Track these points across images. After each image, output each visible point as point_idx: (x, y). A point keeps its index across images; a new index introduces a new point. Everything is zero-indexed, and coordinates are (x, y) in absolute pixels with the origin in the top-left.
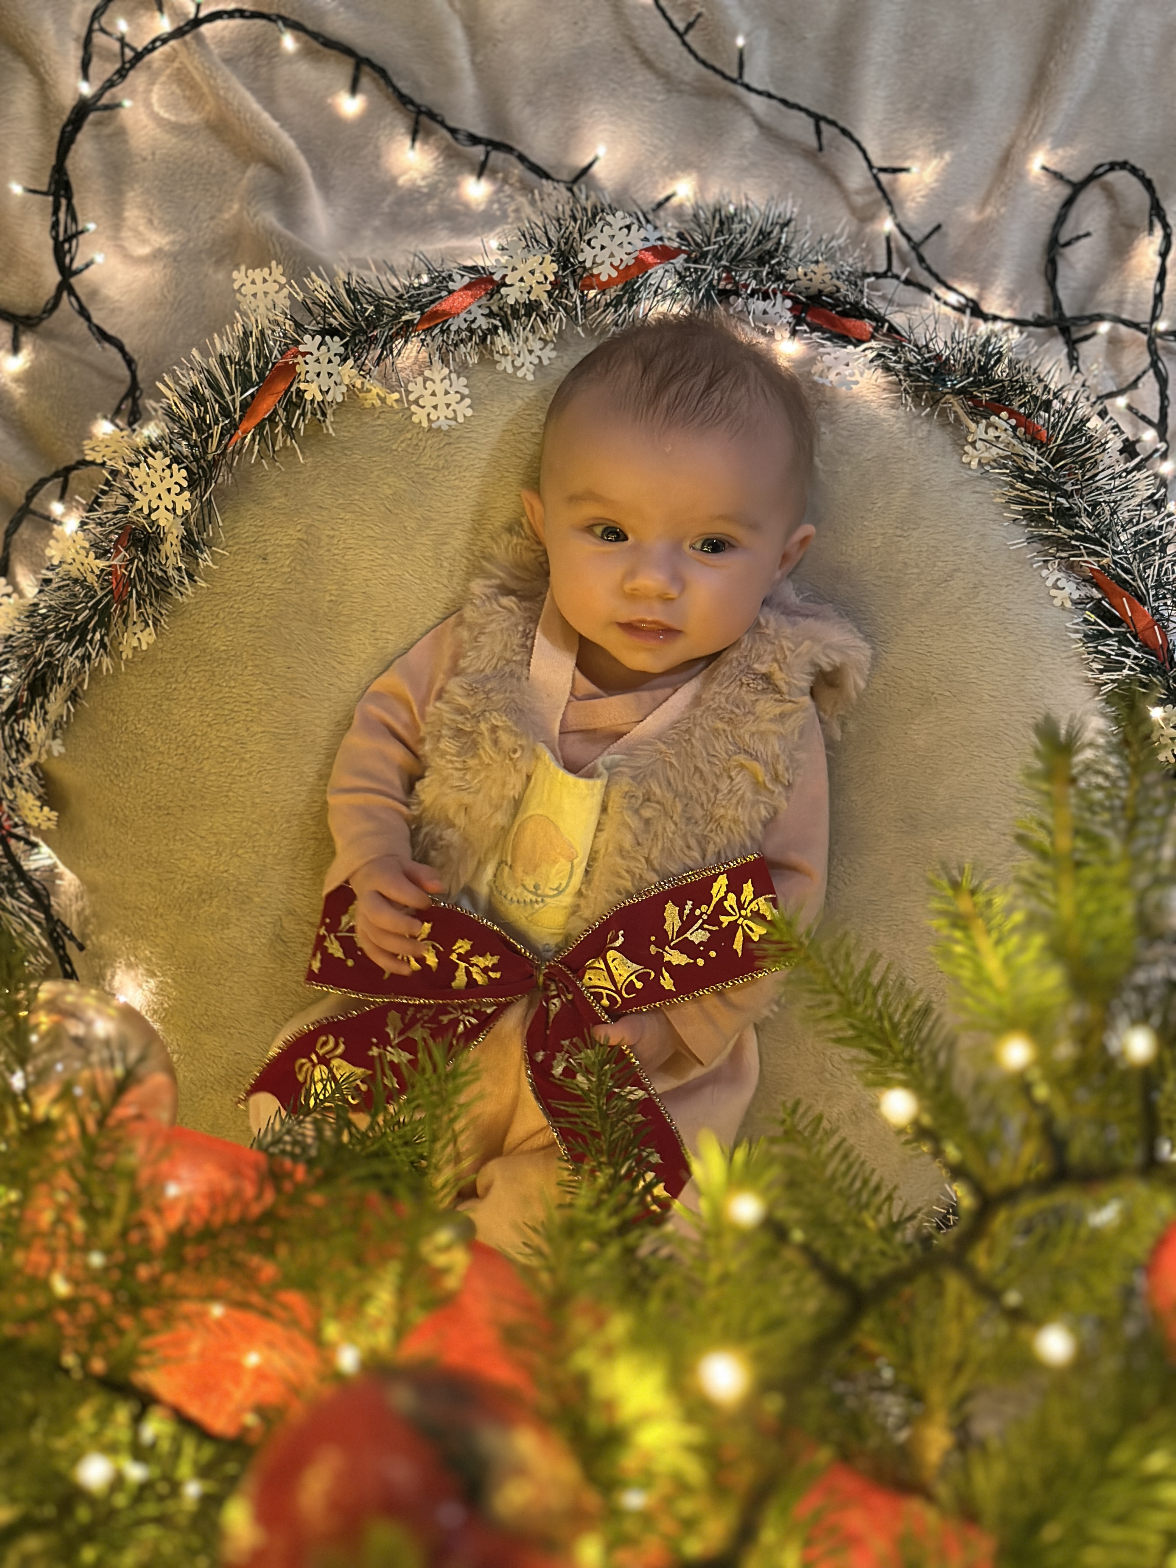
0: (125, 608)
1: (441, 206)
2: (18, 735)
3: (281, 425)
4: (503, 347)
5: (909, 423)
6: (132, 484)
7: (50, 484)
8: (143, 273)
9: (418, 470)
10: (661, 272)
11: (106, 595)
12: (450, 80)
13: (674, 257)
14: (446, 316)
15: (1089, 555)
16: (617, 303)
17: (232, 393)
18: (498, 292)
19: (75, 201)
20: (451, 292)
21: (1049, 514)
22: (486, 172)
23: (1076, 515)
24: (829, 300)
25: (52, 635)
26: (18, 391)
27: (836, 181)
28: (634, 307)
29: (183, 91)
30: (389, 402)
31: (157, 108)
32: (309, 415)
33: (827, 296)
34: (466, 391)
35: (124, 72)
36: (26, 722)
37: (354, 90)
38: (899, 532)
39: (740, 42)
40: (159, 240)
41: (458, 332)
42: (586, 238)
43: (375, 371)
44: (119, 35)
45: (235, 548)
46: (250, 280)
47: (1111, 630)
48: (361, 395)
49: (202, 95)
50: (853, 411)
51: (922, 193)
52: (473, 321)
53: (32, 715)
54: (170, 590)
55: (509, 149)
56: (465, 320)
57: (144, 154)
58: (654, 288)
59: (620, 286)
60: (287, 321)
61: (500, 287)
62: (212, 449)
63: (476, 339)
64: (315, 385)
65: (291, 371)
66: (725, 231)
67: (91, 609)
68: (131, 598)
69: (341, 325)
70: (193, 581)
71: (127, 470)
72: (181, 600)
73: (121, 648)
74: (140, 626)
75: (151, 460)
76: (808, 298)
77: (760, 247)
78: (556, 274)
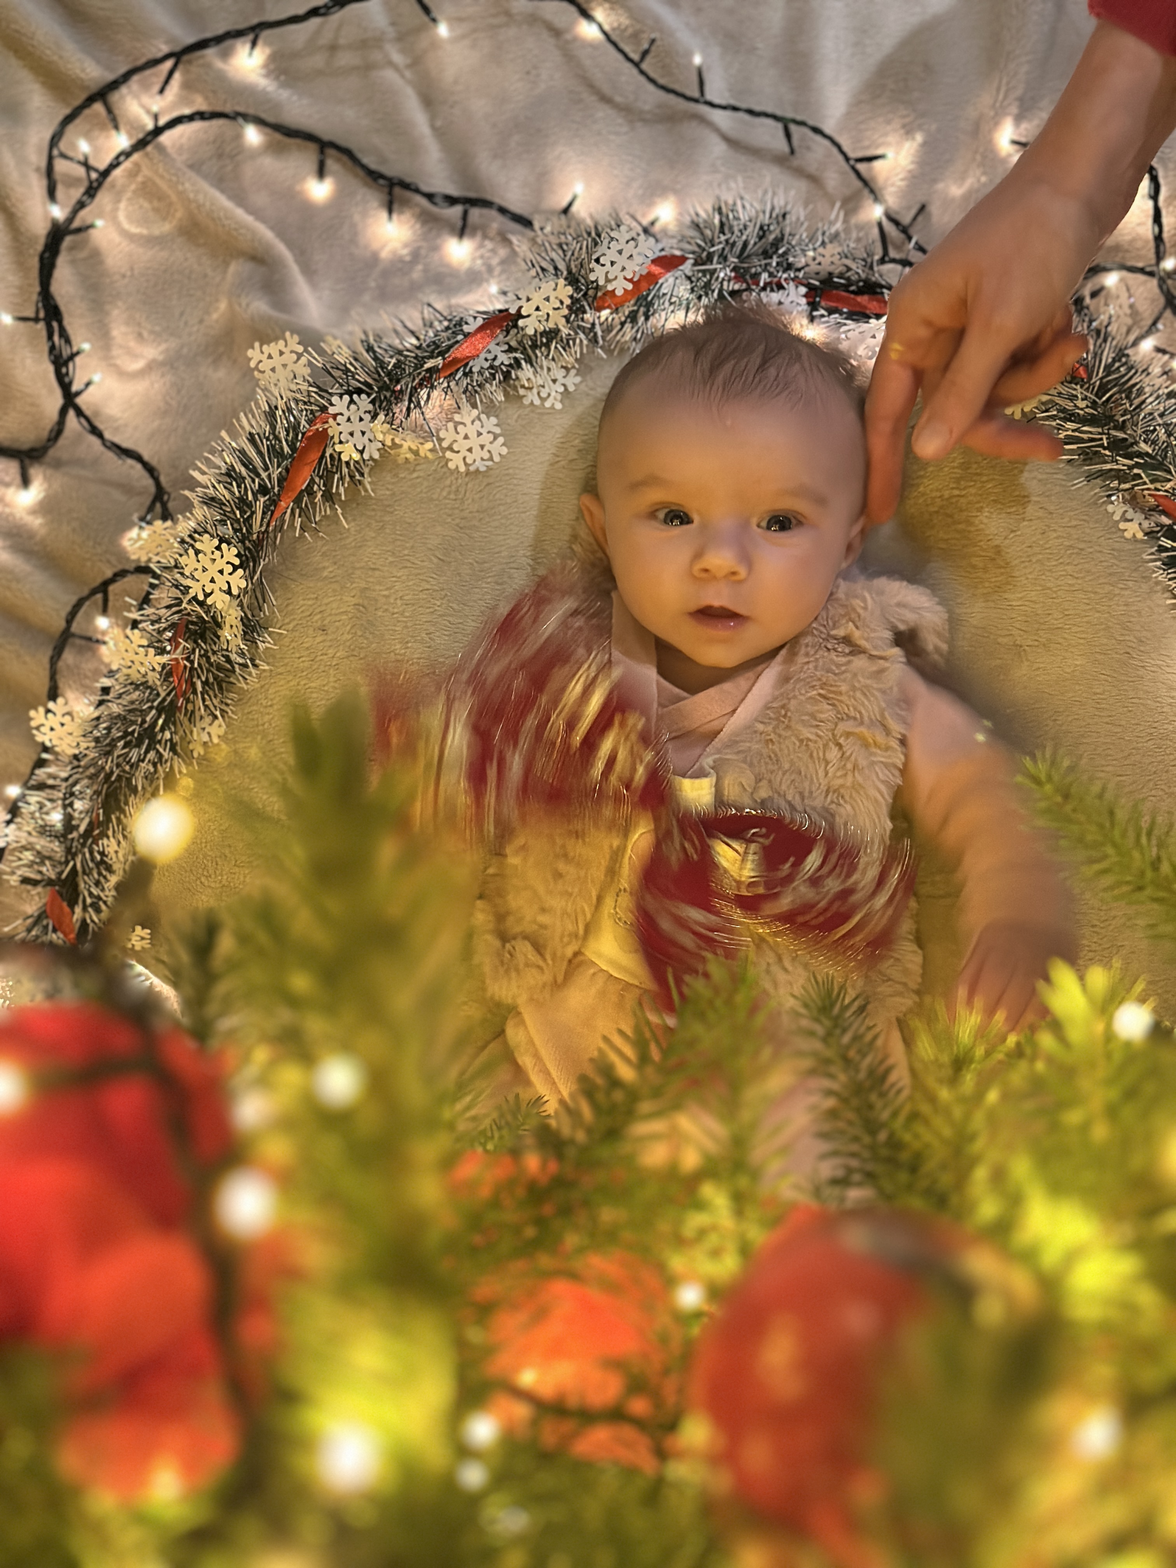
0: (190, 707)
1: (426, 271)
2: (98, 857)
3: (319, 494)
4: (529, 380)
6: (182, 574)
7: (87, 603)
8: (140, 387)
9: (463, 515)
10: (671, 280)
11: (168, 694)
12: (414, 149)
13: (681, 264)
14: (464, 362)
15: (1152, 482)
16: (633, 317)
17: (266, 469)
18: (516, 326)
19: (66, 322)
20: (467, 335)
21: (1105, 448)
22: (467, 231)
23: (1132, 445)
24: (842, 281)
25: (121, 744)
26: (36, 522)
27: (817, 181)
28: (651, 318)
29: (151, 202)
30: (422, 454)
31: (126, 225)
32: (347, 479)
33: (838, 277)
34: (498, 430)
35: (92, 192)
36: (105, 841)
37: (321, 173)
38: (956, 492)
39: (697, 60)
40: (152, 352)
41: (480, 373)
42: (594, 257)
43: (406, 424)
44: (81, 158)
45: (291, 626)
46: (266, 355)
48: (392, 452)
49: (171, 204)
51: (901, 176)
52: (495, 359)
53: (110, 833)
54: (232, 680)
55: (486, 204)
56: (486, 360)
57: (123, 271)
58: (668, 297)
59: (632, 302)
60: (311, 389)
61: (517, 320)
62: (256, 527)
63: (499, 376)
64: (350, 444)
65: (323, 438)
66: (726, 230)
67: (157, 708)
68: (195, 692)
69: (366, 384)
70: (255, 666)
71: (176, 560)
72: (245, 687)
73: (191, 747)
74: (208, 719)
75: (198, 545)
76: (821, 282)
77: (764, 240)
78: (571, 297)
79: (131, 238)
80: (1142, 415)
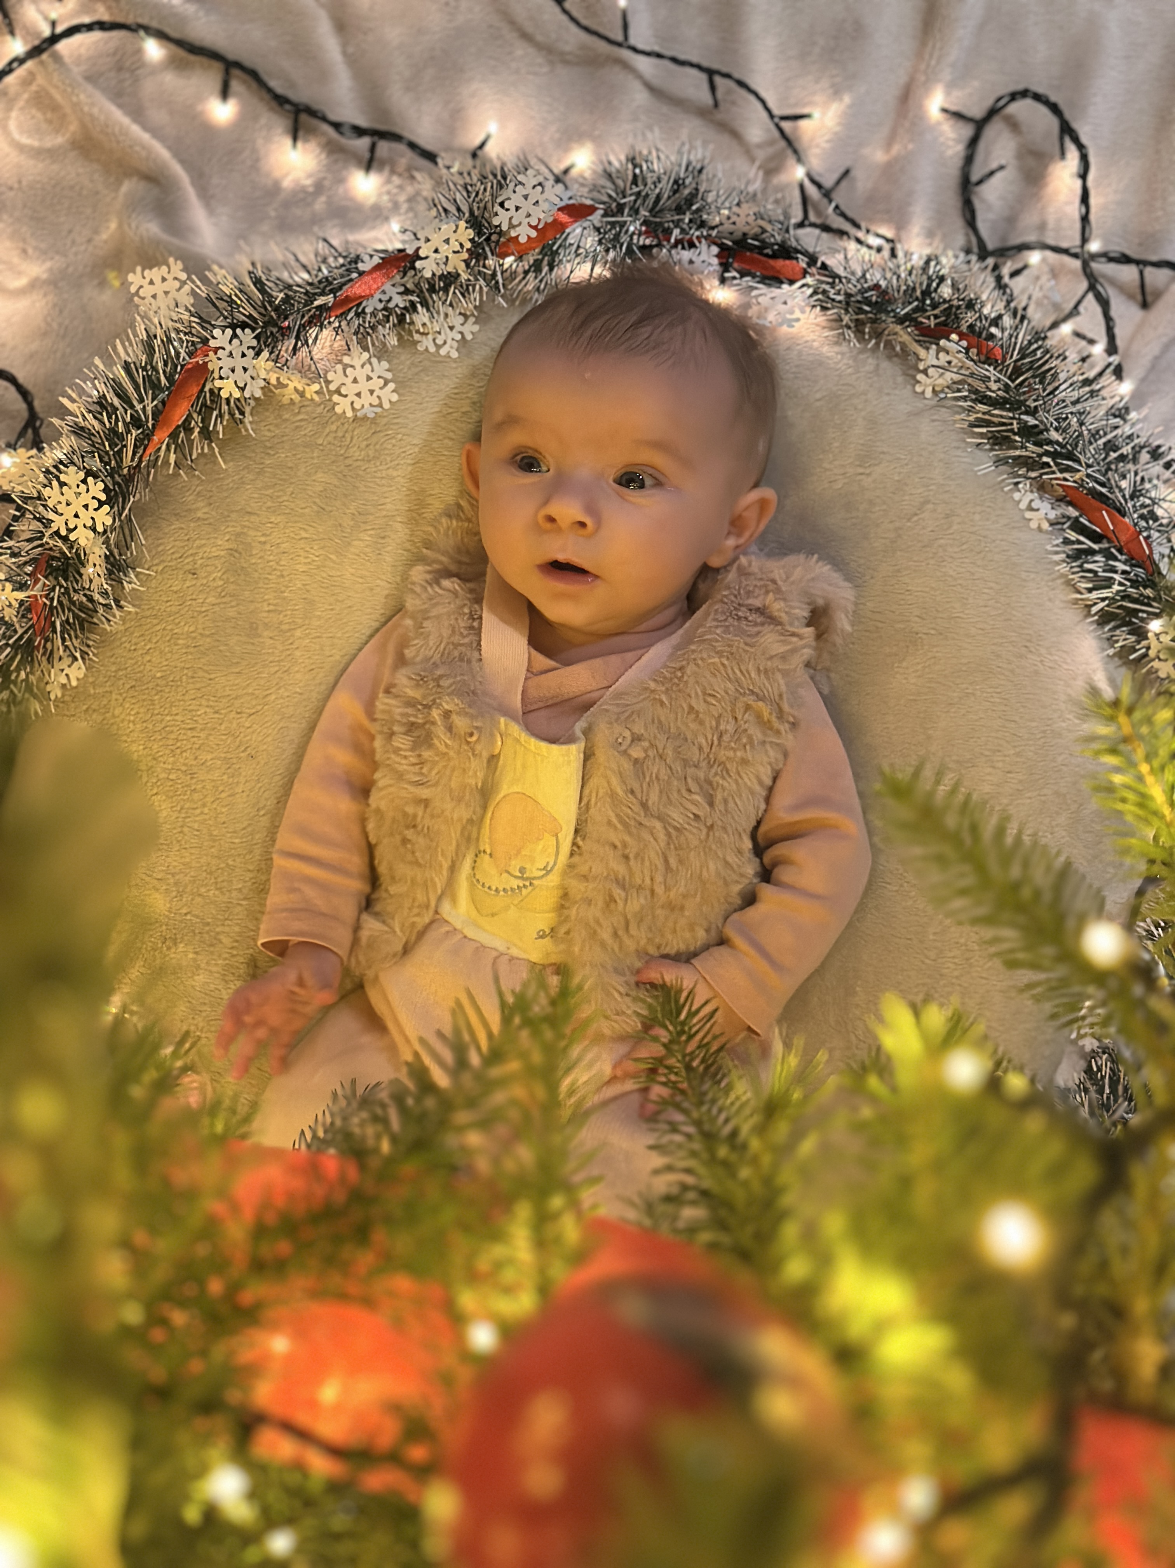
0: (49, 645)
1: (329, 203)
3: (197, 430)
4: (424, 325)
5: (855, 359)
6: (45, 506)
8: (22, 304)
9: (348, 462)
10: (578, 231)
11: (26, 632)
12: (324, 75)
13: (590, 214)
14: (358, 301)
15: (1061, 471)
16: (537, 267)
17: (141, 401)
18: (413, 268)
20: (361, 274)
21: (1015, 434)
22: (375, 164)
23: (1041, 432)
24: (756, 243)
27: (736, 135)
28: (556, 269)
29: (44, 114)
30: (308, 396)
31: (16, 135)
32: (227, 417)
33: (753, 239)
34: (389, 376)
37: (225, 93)
38: (861, 470)
39: (622, 3)
40: (37, 269)
41: (374, 314)
42: (499, 200)
43: (292, 362)
45: (160, 568)
46: (148, 280)
47: (1096, 547)
48: (277, 391)
49: (64, 116)
50: (795, 352)
51: (826, 138)
52: (389, 300)
54: (95, 620)
55: (395, 137)
56: (381, 301)
57: (10, 183)
58: (574, 248)
59: (537, 250)
60: (193, 319)
61: (414, 262)
62: (127, 461)
63: (393, 319)
64: (231, 381)
65: (202, 371)
66: (640, 182)
67: (12, 646)
68: (54, 631)
69: (250, 316)
70: (120, 607)
71: (39, 492)
72: (108, 628)
73: (48, 688)
74: (67, 661)
75: (63, 478)
76: (733, 242)
77: (677, 195)
78: (472, 240)
79: (21, 148)
80: (1056, 400)
